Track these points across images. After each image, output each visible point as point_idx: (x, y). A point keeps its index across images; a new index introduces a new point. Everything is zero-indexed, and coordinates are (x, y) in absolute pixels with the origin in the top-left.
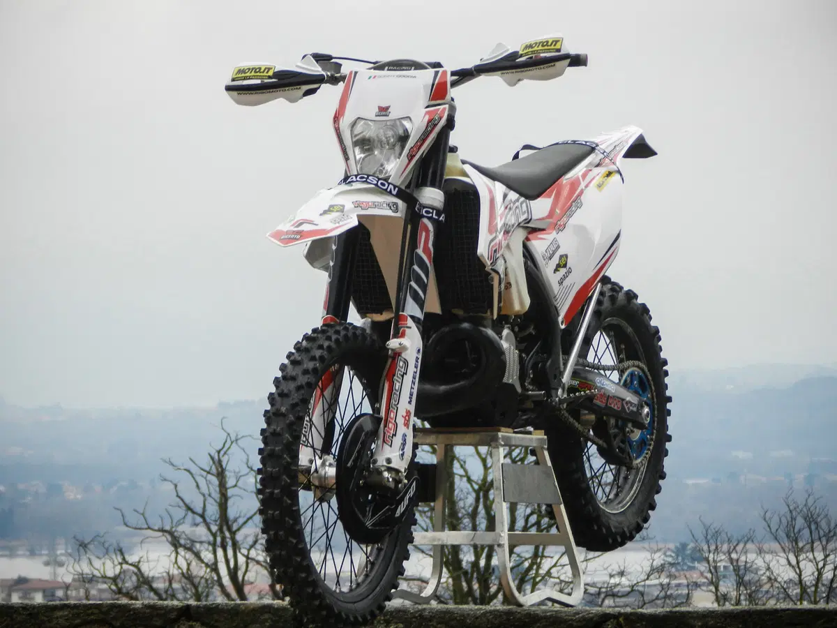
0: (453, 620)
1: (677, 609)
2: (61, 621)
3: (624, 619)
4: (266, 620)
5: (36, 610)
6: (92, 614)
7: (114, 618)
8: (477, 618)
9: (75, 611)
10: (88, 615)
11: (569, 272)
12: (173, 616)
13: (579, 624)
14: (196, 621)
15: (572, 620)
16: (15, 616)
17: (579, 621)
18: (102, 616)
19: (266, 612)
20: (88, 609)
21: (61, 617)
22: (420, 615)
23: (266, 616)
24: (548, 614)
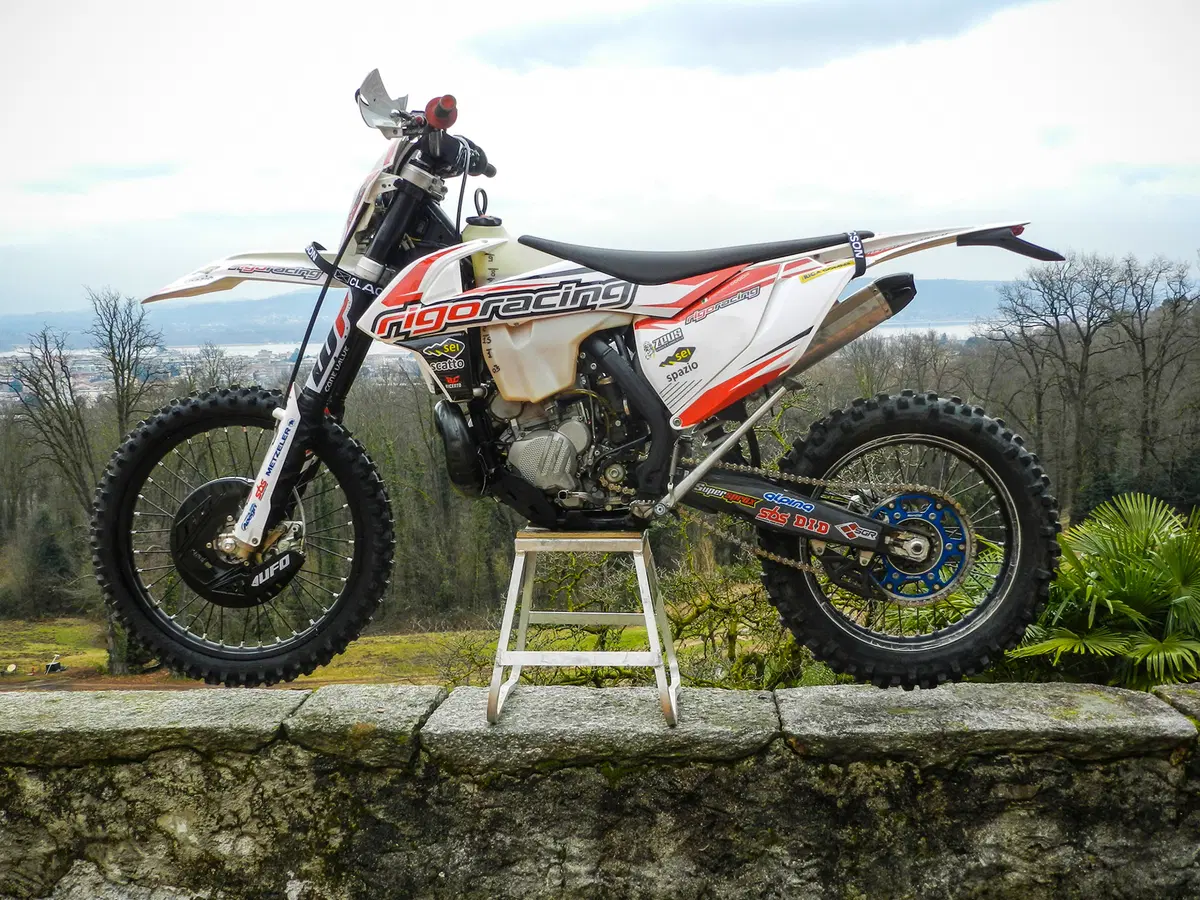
0: (600, 744)
1: (857, 730)
2: (135, 746)
3: (796, 741)
4: (380, 745)
5: (105, 736)
6: (172, 739)
7: (199, 743)
8: (628, 742)
9: (152, 736)
10: (169, 740)
11: (695, 366)
12: (268, 739)
13: (746, 747)
14: (295, 743)
15: (736, 743)
16: (80, 742)
17: (747, 744)
18: (183, 742)
19: (381, 737)
20: (168, 734)
21: (135, 743)
22: (561, 739)
23: (381, 741)
24: (710, 736)
